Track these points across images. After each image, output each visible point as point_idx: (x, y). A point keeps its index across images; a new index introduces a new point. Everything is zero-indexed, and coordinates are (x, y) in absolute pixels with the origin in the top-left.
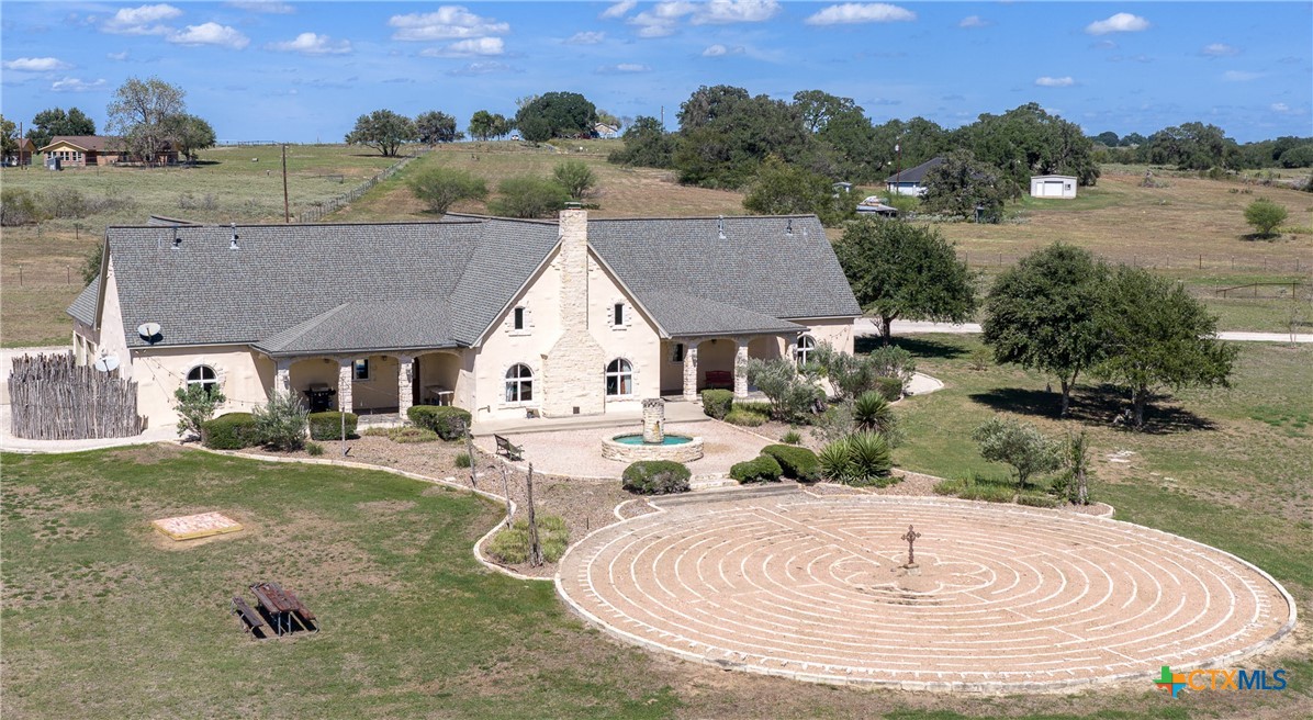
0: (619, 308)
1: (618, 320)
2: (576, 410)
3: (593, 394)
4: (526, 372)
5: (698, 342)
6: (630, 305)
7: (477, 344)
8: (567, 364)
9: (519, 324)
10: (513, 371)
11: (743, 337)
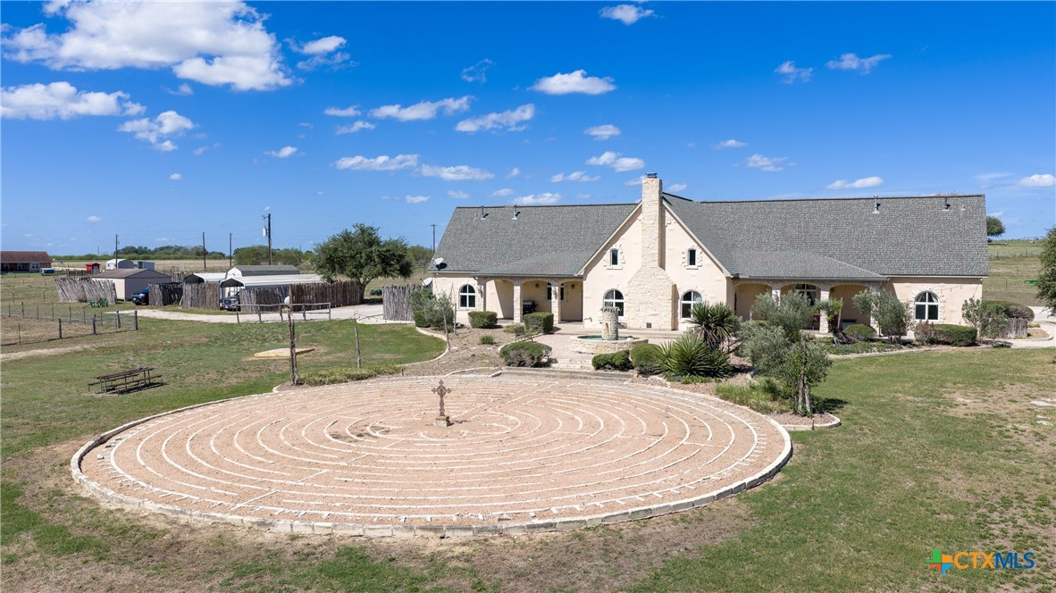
0: (692, 253)
1: (692, 261)
2: (649, 325)
3: (663, 314)
4: (619, 295)
5: (781, 285)
6: (701, 250)
7: (581, 273)
8: (643, 291)
9: (615, 261)
10: (608, 295)
11: (825, 282)
